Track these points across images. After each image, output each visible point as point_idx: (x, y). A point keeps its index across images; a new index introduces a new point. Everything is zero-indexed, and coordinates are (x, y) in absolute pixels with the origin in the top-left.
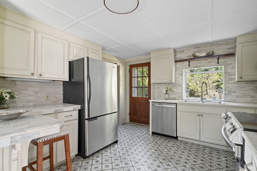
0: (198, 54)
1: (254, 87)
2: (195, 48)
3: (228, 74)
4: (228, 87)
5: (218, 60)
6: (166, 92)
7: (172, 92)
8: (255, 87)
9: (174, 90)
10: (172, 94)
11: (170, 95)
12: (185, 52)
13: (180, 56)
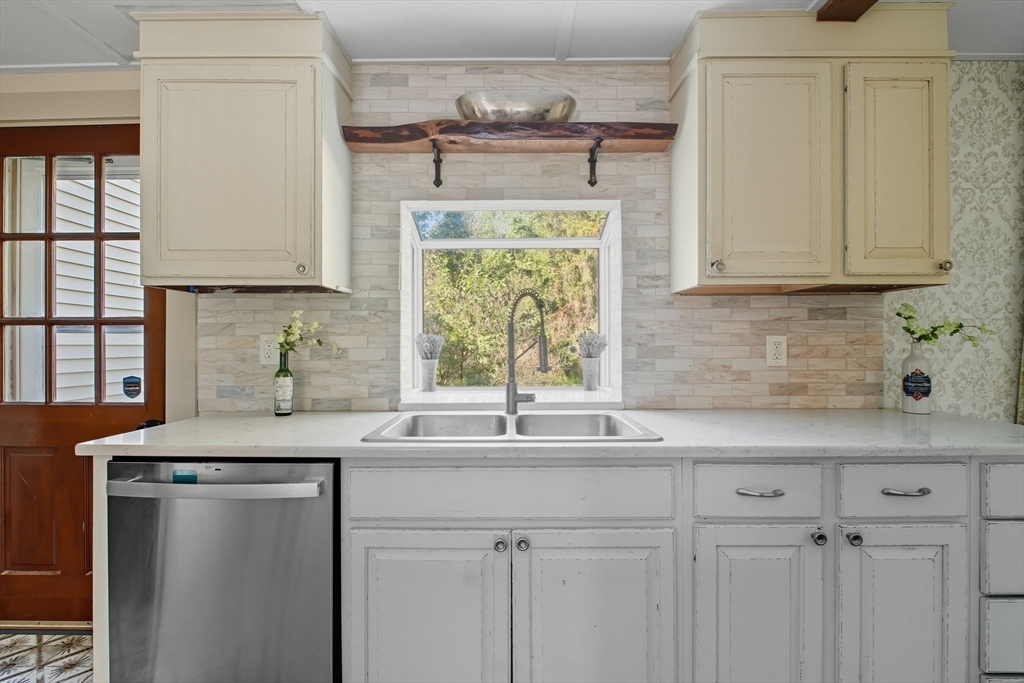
0: (491, 101)
1: (747, 326)
2: (472, 68)
3: (638, 251)
4: (641, 327)
5: (592, 161)
6: (284, 357)
7: (327, 357)
8: (752, 323)
9: (339, 341)
10: (327, 372)
11: (315, 380)
12: (411, 84)
13: (382, 108)
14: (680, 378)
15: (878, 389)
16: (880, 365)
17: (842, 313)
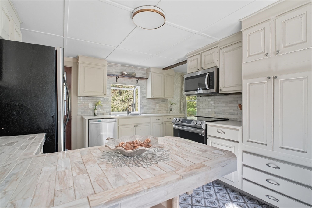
1: (154, 103)
2: (122, 66)
3: (142, 93)
4: (143, 103)
5: (137, 81)
12: (113, 67)
13: (109, 70)
14: (147, 109)
15: (168, 110)
16: (168, 108)
17: (164, 102)
